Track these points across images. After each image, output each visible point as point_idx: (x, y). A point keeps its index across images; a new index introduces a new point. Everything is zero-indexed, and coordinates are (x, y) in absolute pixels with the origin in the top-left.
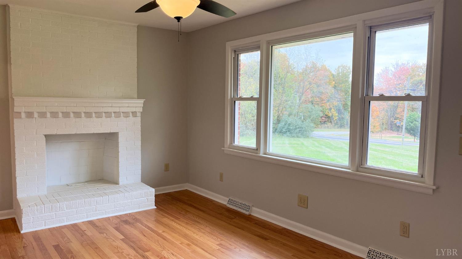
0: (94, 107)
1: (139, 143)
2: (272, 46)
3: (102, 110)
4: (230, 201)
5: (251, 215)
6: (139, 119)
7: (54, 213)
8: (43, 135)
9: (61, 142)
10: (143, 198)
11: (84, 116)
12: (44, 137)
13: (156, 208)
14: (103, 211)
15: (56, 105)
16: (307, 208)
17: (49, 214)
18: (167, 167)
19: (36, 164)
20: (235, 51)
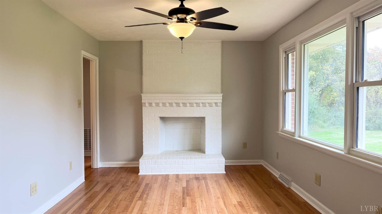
0: (188, 99)
1: (220, 125)
2: (304, 45)
3: (193, 101)
4: (281, 176)
5: (290, 188)
6: (220, 108)
7: (157, 166)
8: (158, 117)
9: (173, 123)
10: (216, 164)
11: (182, 106)
12: (159, 118)
13: (225, 173)
14: (187, 169)
15: (165, 98)
16: (320, 186)
17: (154, 165)
18: (245, 145)
19: (154, 135)
20: (286, 52)
